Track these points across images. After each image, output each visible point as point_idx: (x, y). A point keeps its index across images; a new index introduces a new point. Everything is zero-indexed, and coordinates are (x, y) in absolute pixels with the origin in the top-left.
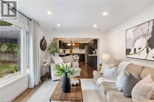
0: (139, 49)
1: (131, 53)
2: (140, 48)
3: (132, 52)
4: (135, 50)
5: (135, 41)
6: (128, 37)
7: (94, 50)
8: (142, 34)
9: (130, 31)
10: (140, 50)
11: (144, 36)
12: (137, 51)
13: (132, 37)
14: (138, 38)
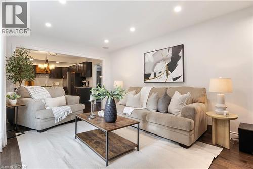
0: (159, 73)
1: (150, 78)
2: (161, 72)
3: (152, 76)
4: (155, 74)
5: (155, 65)
6: (147, 60)
7: (84, 79)
8: (162, 58)
9: (150, 55)
10: (161, 74)
11: (164, 60)
12: (158, 75)
13: (152, 61)
14: (159, 62)
